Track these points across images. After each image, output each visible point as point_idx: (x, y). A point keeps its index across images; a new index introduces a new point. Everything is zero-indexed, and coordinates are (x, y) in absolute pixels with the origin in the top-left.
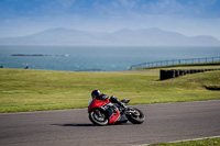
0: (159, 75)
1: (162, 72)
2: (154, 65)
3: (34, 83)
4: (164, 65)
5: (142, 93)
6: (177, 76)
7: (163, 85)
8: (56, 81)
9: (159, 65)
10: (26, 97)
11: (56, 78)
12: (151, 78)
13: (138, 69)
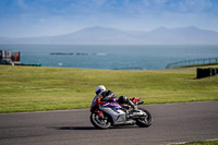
0: (195, 73)
1: (198, 70)
2: (191, 64)
3: (72, 81)
4: (201, 63)
5: (179, 91)
6: (214, 74)
7: (200, 83)
8: (94, 80)
9: (196, 63)
10: (64, 95)
11: (93, 77)
12: (188, 77)
13: (175, 68)
